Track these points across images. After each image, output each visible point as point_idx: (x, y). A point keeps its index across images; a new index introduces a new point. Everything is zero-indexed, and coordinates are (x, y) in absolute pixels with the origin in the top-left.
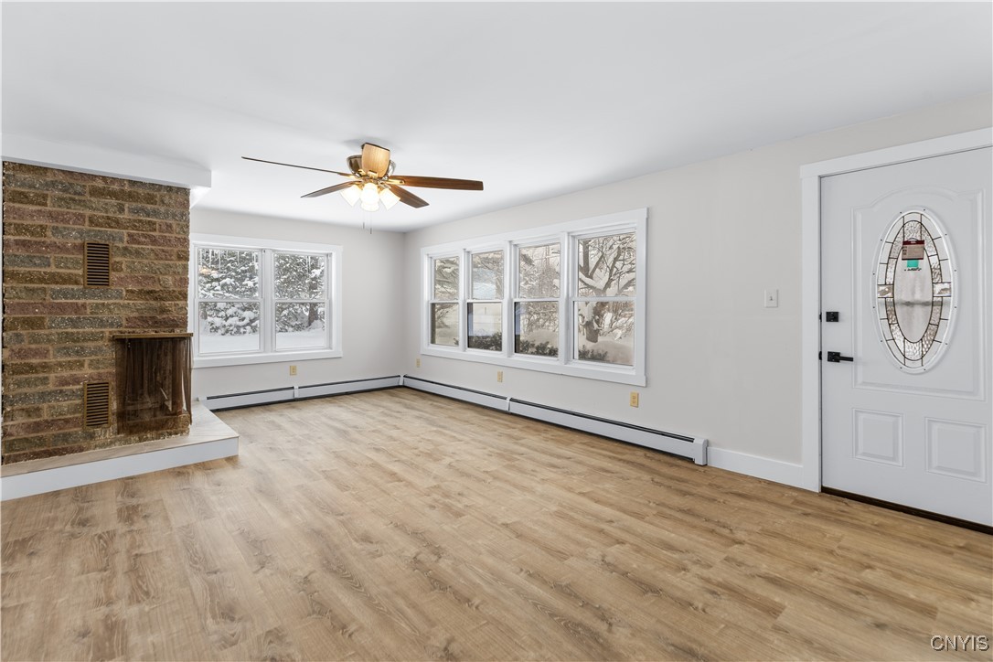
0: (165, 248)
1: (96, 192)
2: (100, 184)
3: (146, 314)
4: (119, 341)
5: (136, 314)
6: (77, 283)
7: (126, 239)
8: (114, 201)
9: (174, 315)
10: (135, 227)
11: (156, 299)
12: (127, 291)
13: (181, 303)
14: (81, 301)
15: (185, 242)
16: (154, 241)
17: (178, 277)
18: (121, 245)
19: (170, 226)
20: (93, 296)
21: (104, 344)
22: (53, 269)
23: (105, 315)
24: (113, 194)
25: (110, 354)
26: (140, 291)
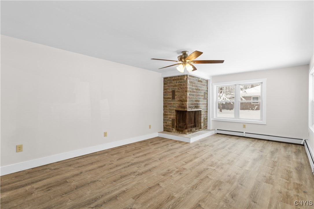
0: (183, 90)
1: (174, 80)
2: (174, 78)
3: (180, 105)
4: (176, 111)
5: (179, 105)
6: (171, 99)
7: (177, 89)
8: (176, 81)
9: (184, 106)
10: (178, 86)
11: (182, 102)
12: (178, 100)
13: (186, 102)
14: (171, 102)
15: (187, 88)
16: (181, 89)
17: (185, 96)
18: (176, 90)
19: (184, 84)
20: (173, 101)
21: (174, 111)
22: (168, 96)
23: (174, 105)
24: (176, 80)
25: (175, 113)
26: (179, 100)
